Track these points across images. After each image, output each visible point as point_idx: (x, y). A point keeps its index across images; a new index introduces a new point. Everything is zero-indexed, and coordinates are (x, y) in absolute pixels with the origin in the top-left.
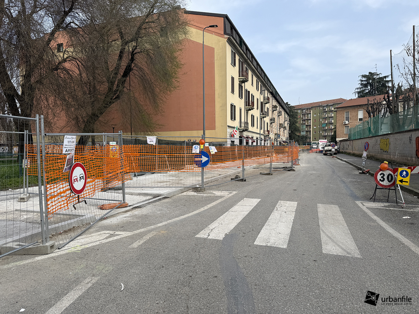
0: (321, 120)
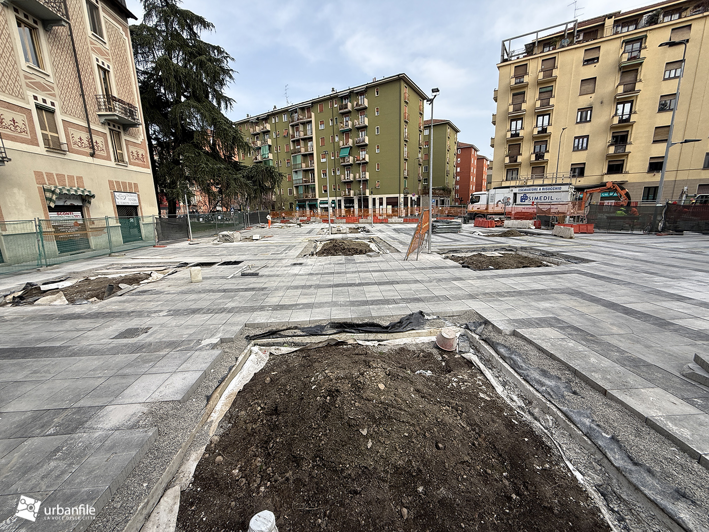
0: (337, 139)
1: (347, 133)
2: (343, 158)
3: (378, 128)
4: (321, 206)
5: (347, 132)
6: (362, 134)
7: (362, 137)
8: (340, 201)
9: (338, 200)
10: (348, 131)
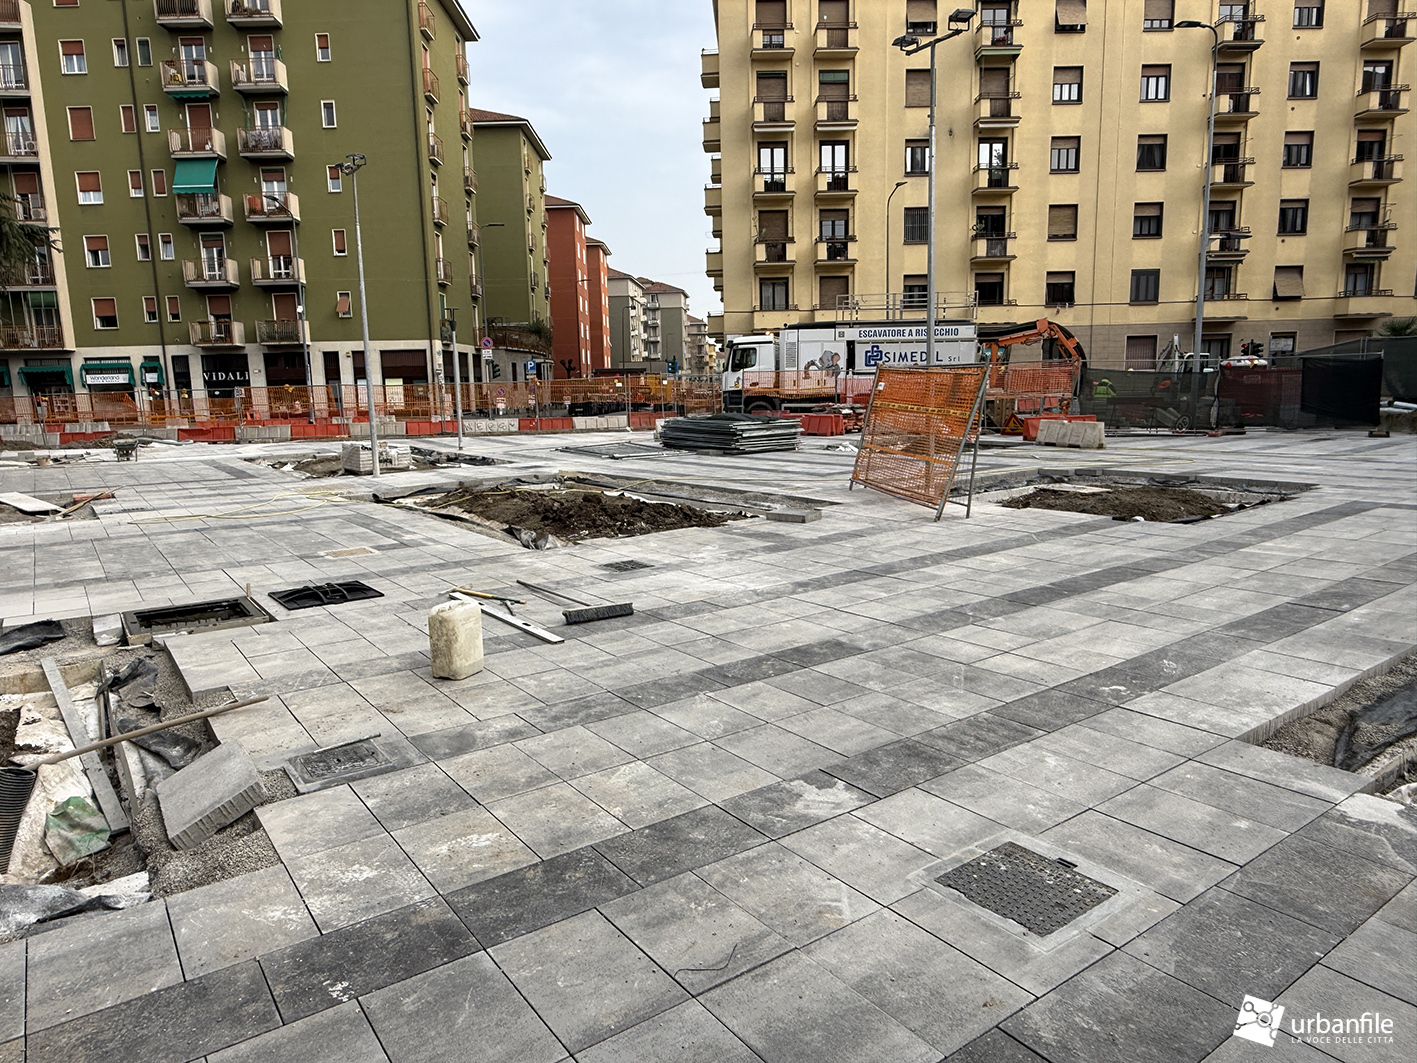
1: (198, 105)
2: (190, 198)
3: (328, 107)
4: (90, 379)
5: (197, 100)
6: (264, 120)
7: (265, 126)
8: (181, 362)
9: (173, 357)
10: (204, 99)
